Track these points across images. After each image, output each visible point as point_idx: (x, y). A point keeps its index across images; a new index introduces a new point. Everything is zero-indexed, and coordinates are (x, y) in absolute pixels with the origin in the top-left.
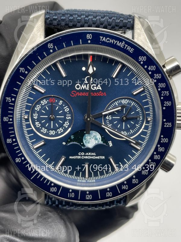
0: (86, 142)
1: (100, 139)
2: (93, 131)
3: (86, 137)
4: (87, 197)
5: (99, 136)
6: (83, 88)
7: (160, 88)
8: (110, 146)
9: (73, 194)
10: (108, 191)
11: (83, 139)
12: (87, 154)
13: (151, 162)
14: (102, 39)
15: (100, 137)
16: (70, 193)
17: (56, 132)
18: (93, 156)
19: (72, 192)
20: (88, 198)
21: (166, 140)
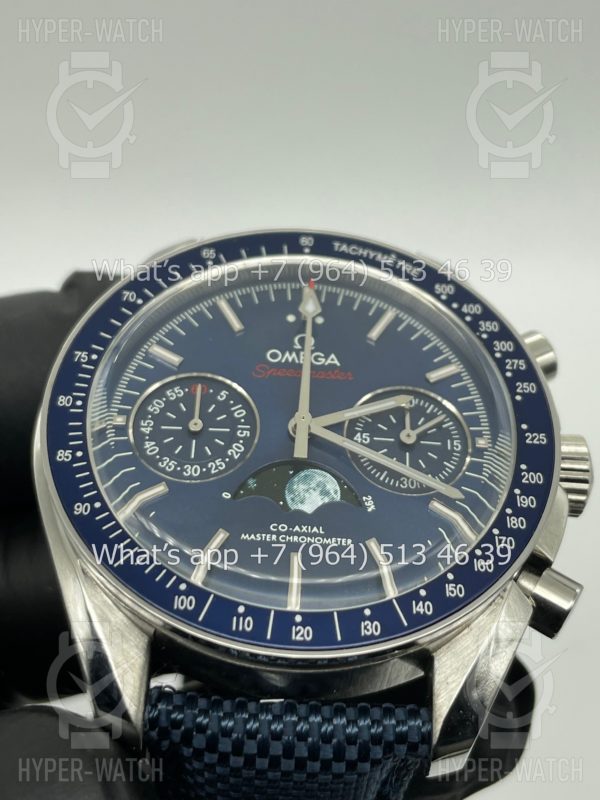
0: (293, 499)
1: (336, 492)
2: (318, 471)
3: (295, 487)
4: (297, 633)
5: (332, 486)
6: (287, 359)
7: (500, 351)
8: (370, 510)
9: (249, 622)
10: (365, 618)
11: (284, 488)
12: (297, 528)
13: (498, 535)
14: (339, 247)
15: (338, 488)
16: (239, 616)
17: (204, 470)
18: (315, 535)
19: (245, 615)
20: (299, 638)
21: (536, 478)
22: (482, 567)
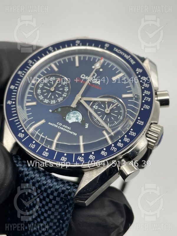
0: (68, 118)
1: (80, 120)
2: (78, 112)
3: (70, 114)
4: (44, 153)
5: (80, 117)
6: (86, 79)
7: (145, 94)
8: (86, 128)
9: (34, 146)
10: (64, 156)
11: (67, 114)
12: (64, 126)
13: (113, 146)
14: (115, 49)
15: (81, 119)
16: (32, 143)
17: (49, 102)
18: (68, 129)
19: (34, 144)
20: (44, 155)
21: (134, 134)
22: (103, 154)
